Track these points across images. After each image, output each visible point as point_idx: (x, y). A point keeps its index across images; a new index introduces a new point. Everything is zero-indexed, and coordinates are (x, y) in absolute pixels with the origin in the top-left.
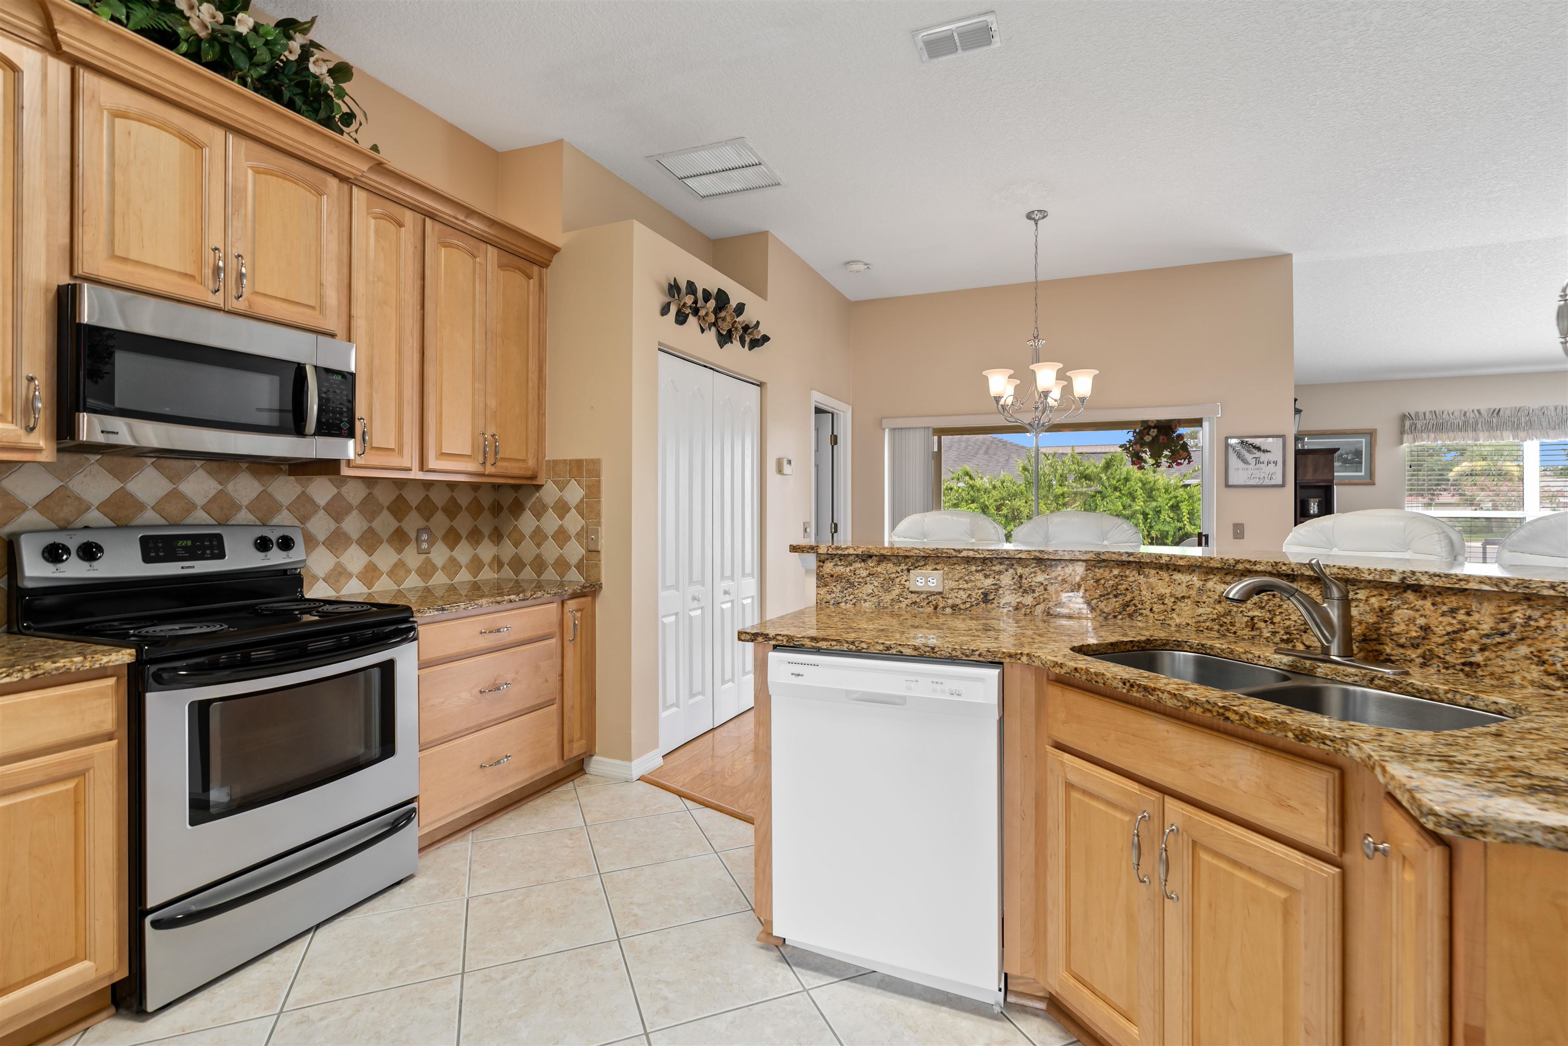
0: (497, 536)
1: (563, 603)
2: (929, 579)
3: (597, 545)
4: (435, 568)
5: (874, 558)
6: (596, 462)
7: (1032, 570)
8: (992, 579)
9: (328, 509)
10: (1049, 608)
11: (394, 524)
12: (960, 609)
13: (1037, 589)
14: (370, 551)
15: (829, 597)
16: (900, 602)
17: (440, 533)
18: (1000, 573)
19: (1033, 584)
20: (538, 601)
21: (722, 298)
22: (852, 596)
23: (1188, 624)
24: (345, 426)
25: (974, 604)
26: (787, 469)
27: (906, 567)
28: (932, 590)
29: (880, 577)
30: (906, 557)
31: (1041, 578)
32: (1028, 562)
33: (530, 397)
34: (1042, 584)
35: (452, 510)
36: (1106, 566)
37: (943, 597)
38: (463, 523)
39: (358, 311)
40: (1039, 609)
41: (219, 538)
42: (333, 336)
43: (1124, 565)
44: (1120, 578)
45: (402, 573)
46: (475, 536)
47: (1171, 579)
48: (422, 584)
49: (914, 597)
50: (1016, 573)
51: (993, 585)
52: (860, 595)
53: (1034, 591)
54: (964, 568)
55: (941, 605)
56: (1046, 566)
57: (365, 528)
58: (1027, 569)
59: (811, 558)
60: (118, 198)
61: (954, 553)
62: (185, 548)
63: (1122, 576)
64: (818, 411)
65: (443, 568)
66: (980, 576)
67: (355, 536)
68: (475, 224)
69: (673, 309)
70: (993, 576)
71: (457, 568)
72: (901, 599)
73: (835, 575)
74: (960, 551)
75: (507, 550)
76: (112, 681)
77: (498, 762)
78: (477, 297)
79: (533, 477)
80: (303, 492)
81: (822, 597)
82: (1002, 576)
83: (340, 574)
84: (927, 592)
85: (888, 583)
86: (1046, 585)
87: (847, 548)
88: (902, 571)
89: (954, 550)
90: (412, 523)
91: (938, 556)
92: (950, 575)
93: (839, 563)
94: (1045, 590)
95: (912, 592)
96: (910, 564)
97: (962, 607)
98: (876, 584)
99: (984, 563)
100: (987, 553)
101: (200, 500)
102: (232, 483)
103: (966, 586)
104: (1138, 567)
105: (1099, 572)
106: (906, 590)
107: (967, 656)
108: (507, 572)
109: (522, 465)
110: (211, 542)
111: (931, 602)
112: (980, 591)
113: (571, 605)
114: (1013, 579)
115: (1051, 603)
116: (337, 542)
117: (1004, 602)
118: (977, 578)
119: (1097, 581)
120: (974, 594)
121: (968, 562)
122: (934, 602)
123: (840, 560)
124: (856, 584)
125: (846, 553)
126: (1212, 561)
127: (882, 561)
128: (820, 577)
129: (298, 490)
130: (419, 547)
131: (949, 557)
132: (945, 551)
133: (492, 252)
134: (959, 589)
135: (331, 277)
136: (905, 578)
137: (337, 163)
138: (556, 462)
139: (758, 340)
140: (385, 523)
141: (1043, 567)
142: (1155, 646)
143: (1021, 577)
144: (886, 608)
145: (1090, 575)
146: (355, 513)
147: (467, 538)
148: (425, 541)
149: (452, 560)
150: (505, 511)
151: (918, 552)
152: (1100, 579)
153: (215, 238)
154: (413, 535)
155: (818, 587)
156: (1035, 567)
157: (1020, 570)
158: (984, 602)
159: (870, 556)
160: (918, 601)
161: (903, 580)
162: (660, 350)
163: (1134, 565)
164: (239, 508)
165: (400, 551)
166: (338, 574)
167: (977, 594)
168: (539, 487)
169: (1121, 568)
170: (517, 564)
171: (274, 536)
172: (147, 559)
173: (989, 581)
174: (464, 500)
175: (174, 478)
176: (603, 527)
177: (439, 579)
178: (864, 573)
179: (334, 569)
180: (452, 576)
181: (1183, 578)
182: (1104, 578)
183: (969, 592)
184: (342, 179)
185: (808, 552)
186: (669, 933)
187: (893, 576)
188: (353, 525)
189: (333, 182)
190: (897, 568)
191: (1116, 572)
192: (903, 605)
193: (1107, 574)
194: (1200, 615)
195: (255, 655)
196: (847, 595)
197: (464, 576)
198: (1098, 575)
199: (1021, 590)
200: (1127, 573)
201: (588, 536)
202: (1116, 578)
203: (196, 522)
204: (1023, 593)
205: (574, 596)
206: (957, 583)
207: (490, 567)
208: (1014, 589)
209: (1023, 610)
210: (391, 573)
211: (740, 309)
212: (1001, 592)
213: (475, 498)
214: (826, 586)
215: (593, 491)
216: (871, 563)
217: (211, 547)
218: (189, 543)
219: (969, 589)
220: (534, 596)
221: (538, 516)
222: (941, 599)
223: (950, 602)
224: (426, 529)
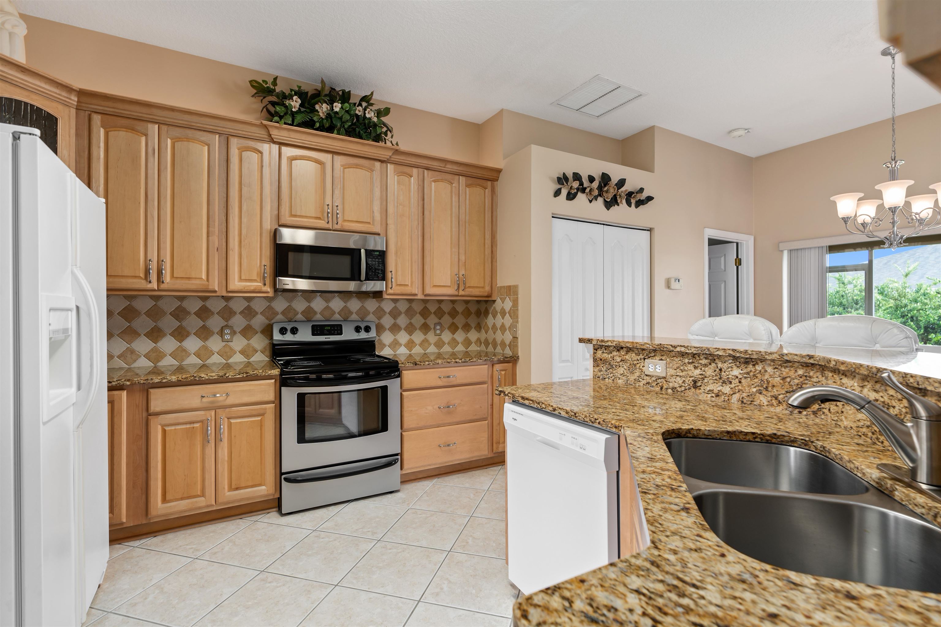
0: (479, 328)
1: (493, 365)
2: (657, 367)
3: (516, 334)
4: (444, 343)
5: (624, 349)
6: (516, 287)
7: (730, 365)
8: (700, 370)
9: (391, 313)
10: (743, 398)
11: (423, 321)
12: (678, 391)
13: (733, 381)
14: (410, 333)
15: (599, 374)
16: (640, 381)
17: (446, 326)
18: (705, 366)
19: (730, 376)
20: (473, 363)
21: (605, 179)
22: (612, 375)
23: (851, 428)
24: (381, 276)
25: (687, 388)
26: (674, 285)
27: (643, 357)
28: (658, 375)
29: (627, 363)
30: (643, 350)
31: (736, 372)
32: (726, 359)
33: (486, 253)
34: (737, 377)
35: (453, 314)
36: (792, 367)
37: (666, 381)
38: (460, 320)
39: (390, 221)
40: (735, 398)
41: (341, 326)
42: (379, 234)
43: (808, 366)
44: (804, 378)
45: (426, 345)
46: (467, 328)
47: (841, 382)
48: (437, 351)
49: (648, 379)
50: (717, 367)
51: (700, 375)
52: (617, 374)
53: (731, 383)
54: (681, 360)
55: (665, 387)
56: (740, 362)
57: (408, 322)
58: (725, 364)
59: (591, 346)
60: (293, 192)
61: (672, 349)
62: (328, 330)
63: (806, 376)
64: (712, 242)
65: (449, 343)
66: (691, 367)
67: (403, 326)
68: (449, 167)
69: (564, 192)
70: (700, 367)
71: (456, 344)
72: (640, 379)
73: (603, 360)
74: (675, 347)
75: (483, 336)
76: (273, 381)
77: (449, 445)
78: (454, 204)
79: (489, 296)
80: (379, 306)
81: (596, 373)
82: (706, 369)
83: (396, 343)
84: (657, 376)
85: (633, 367)
86: (741, 379)
87: (607, 341)
88: (641, 359)
89: (671, 345)
90: (432, 320)
91: (661, 350)
92: (671, 365)
93: (605, 352)
94: (740, 382)
95: (647, 375)
96: (645, 355)
97: (679, 389)
98: (625, 368)
99: (694, 357)
100: (694, 349)
101: (337, 310)
102: (349, 302)
103: (681, 374)
104: (821, 369)
105: (785, 371)
106: (643, 373)
107: (592, 422)
108: (483, 347)
109: (481, 290)
110: (337, 328)
111: (658, 383)
112: (691, 379)
113: (498, 367)
114: (715, 371)
115: (744, 394)
116: (395, 329)
117: (708, 389)
118: (689, 368)
119: (784, 379)
120: (687, 381)
121: (683, 355)
122: (661, 384)
123: (605, 349)
124: (614, 366)
125: (607, 344)
126: (861, 369)
127: (629, 351)
128: (595, 360)
129: (377, 305)
130: (435, 332)
131: (670, 352)
132: (666, 346)
133: (462, 179)
134: (677, 376)
135: (377, 208)
136: (642, 364)
137: (378, 155)
138: (501, 287)
139: (643, 200)
140: (418, 320)
141: (738, 363)
142: (782, 441)
143: (721, 370)
144: (631, 385)
145: (777, 373)
146: (403, 315)
147: (462, 328)
148: (438, 329)
149: (454, 339)
150: (482, 314)
151: (648, 346)
152: (786, 378)
153: (328, 201)
154: (432, 326)
155: (594, 366)
156: (732, 363)
157: (720, 365)
158: (694, 388)
159: (622, 348)
160: (650, 382)
161: (641, 366)
162: (553, 217)
163: (818, 367)
164: (352, 313)
165: (425, 334)
166: (395, 344)
167: (689, 381)
168: (494, 301)
169: (805, 368)
170: (487, 343)
171: (363, 326)
172: (313, 334)
173: (697, 372)
174: (460, 308)
175: (327, 301)
176: (520, 323)
177: (447, 349)
178: (619, 359)
179: (393, 342)
180: (454, 347)
181: (848, 382)
182: (789, 377)
183: (684, 379)
184: (382, 161)
185: (587, 343)
186: (474, 558)
187: (635, 362)
188: (402, 321)
189: (378, 164)
190: (637, 357)
191: (800, 372)
192: (641, 384)
193: (792, 374)
194: (859, 421)
195: (324, 376)
196: (609, 373)
197: (460, 348)
198: (784, 373)
199: (721, 381)
200: (811, 374)
201: (513, 327)
202: (801, 377)
203: (336, 319)
204: (723, 383)
205: (500, 362)
206: (675, 371)
207: (476, 344)
208: (716, 380)
209: (723, 397)
210: (421, 345)
211: (621, 183)
212: (706, 381)
213: (467, 307)
214: (598, 366)
215: (515, 303)
216: (623, 352)
217: (337, 331)
218: (329, 328)
219: (683, 377)
220: (471, 361)
221: (494, 317)
222: (665, 382)
223: (671, 385)
224: (439, 324)
